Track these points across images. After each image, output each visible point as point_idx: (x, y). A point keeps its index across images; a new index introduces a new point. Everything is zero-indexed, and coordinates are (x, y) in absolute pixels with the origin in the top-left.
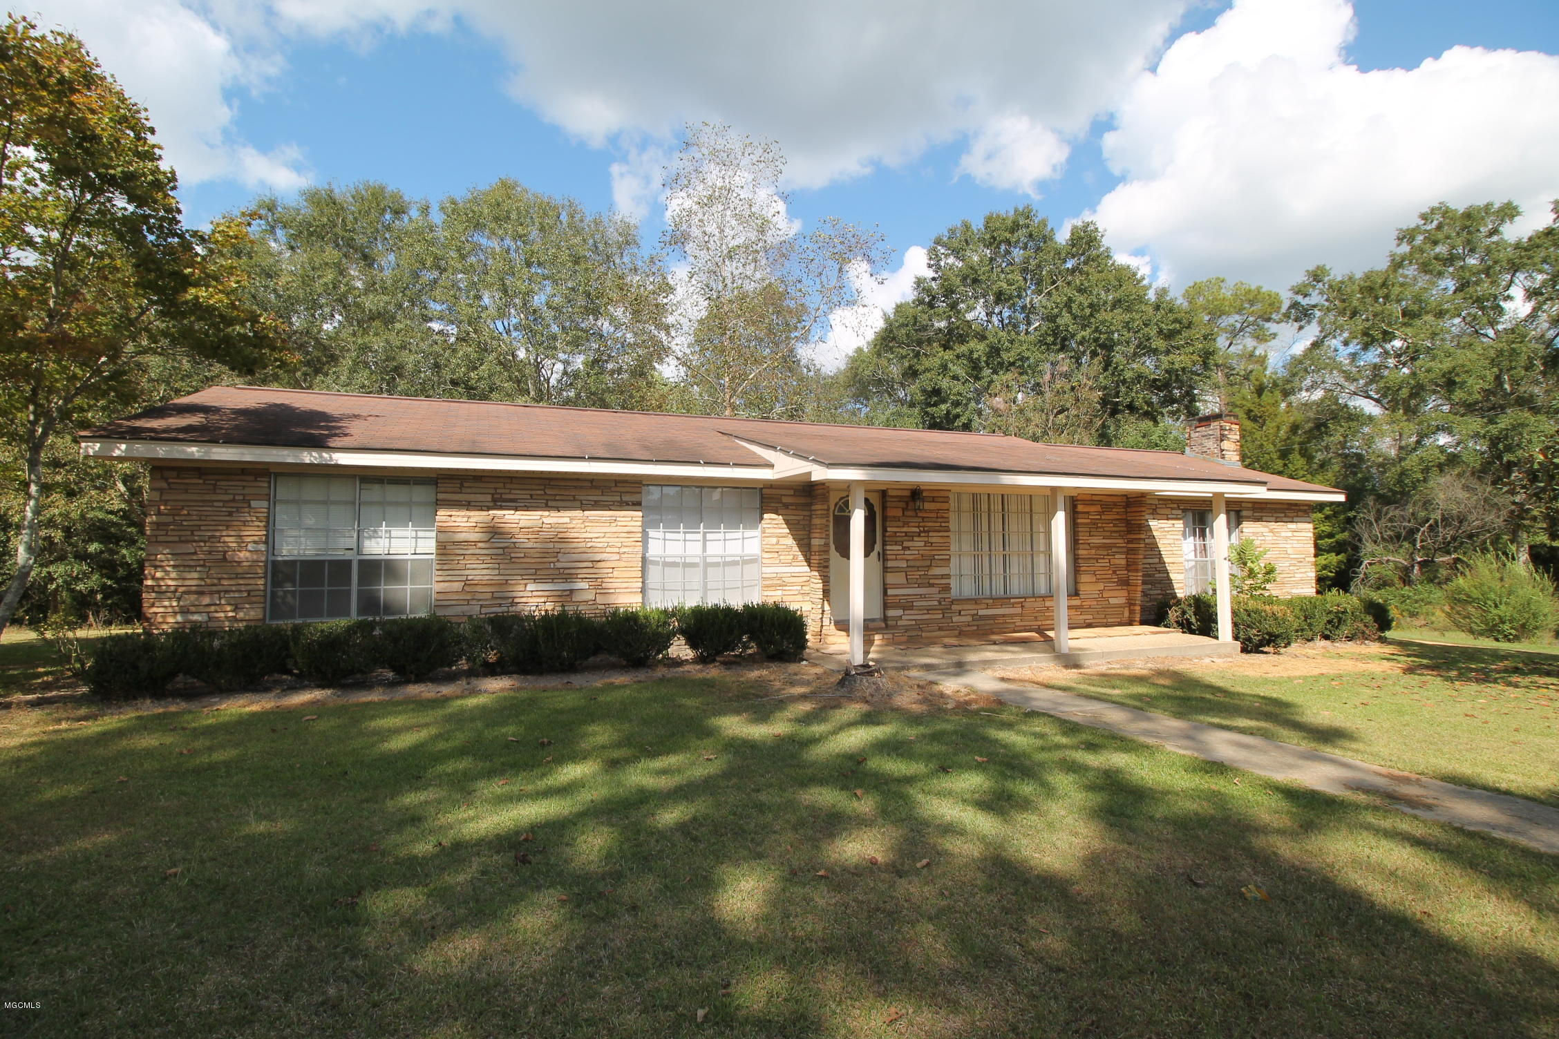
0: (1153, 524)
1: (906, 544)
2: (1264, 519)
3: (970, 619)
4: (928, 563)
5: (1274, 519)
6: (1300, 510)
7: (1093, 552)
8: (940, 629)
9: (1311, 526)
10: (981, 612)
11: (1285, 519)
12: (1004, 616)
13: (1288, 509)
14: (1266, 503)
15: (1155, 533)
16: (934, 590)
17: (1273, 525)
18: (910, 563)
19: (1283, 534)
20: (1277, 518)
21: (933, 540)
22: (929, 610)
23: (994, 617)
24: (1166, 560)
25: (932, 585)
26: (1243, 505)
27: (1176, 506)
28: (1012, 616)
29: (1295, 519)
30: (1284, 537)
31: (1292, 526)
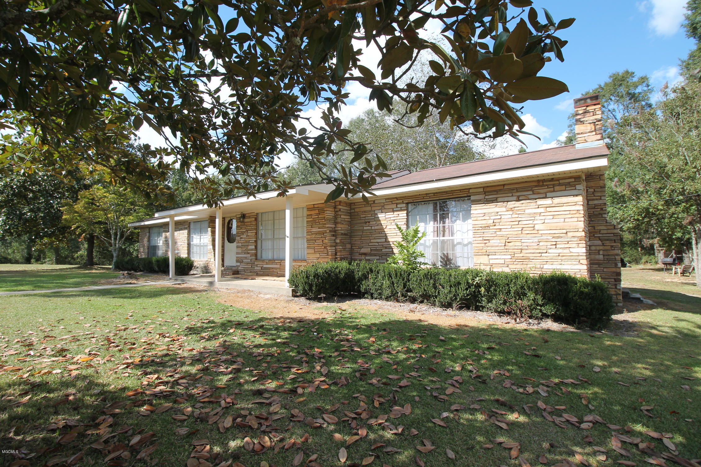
0: (381, 216)
1: (241, 236)
2: (499, 200)
3: (260, 268)
4: (248, 244)
5: (515, 198)
6: (560, 185)
7: (314, 236)
8: (250, 272)
9: (580, 199)
10: (265, 266)
11: (531, 197)
12: (273, 268)
13: (536, 186)
14: (504, 185)
15: (382, 222)
16: (249, 255)
17: (511, 204)
18: (243, 244)
19: (527, 211)
20: (518, 197)
21: (249, 234)
22: (248, 263)
23: (269, 268)
24: (390, 240)
25: (248, 253)
26: (471, 191)
27: (401, 201)
28: (276, 268)
29: (548, 195)
30: (530, 214)
31: (548, 202)
